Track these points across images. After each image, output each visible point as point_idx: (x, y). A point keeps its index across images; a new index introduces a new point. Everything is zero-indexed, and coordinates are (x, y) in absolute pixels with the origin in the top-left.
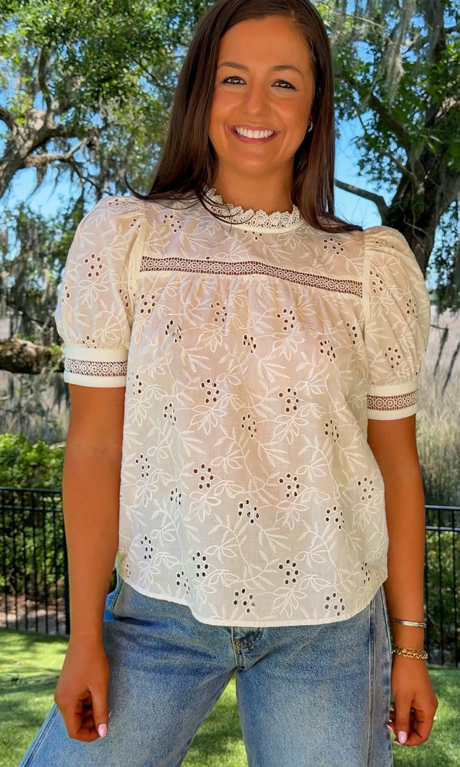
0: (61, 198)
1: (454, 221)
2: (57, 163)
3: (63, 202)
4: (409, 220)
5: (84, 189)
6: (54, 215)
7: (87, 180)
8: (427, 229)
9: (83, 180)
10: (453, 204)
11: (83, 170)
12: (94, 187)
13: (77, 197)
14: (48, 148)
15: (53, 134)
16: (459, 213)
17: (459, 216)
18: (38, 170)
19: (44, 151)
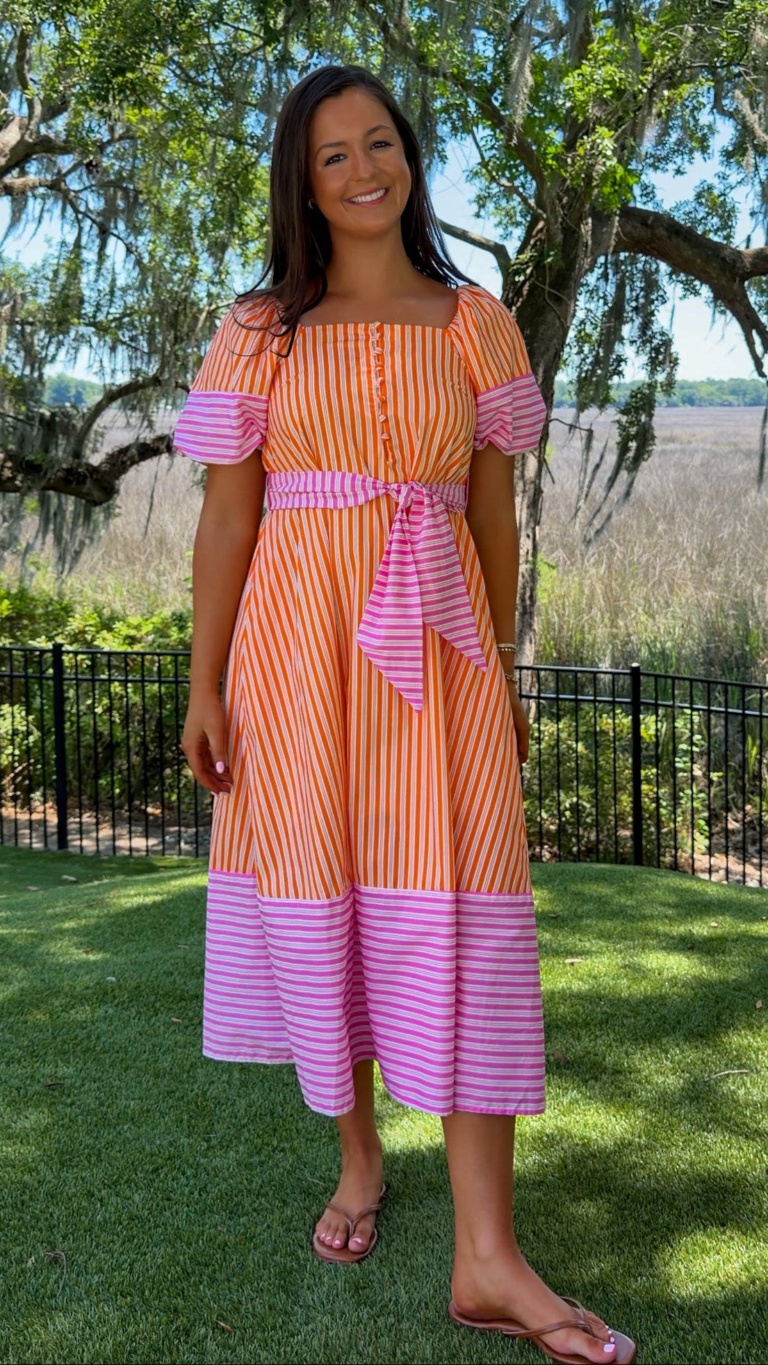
0: (48, 241)
1: (602, 283)
2: (42, 190)
3: (50, 246)
4: (540, 279)
5: (81, 229)
6: (40, 263)
7: (85, 215)
8: (565, 292)
9: (80, 216)
10: (602, 259)
11: (79, 202)
12: (94, 226)
13: (71, 239)
14: (27, 169)
15: (37, 148)
16: (610, 271)
17: (610, 276)
18: (13, 200)
19: (23, 173)
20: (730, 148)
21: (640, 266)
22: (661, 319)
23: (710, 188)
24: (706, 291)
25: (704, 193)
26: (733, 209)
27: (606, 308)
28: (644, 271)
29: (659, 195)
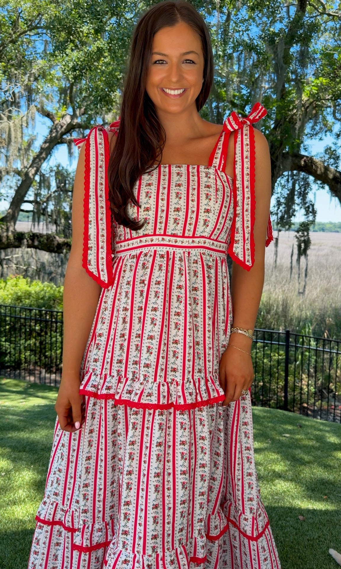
1: (286, 183)
10: (286, 173)
14: (72, 134)
15: (75, 127)
16: (290, 178)
17: (290, 180)
18: (68, 146)
19: (71, 136)
20: (338, 133)
21: (301, 176)
22: (310, 197)
23: (330, 148)
24: (327, 187)
25: (328, 150)
26: (339, 157)
27: (288, 192)
28: (303, 179)
29: (310, 149)
